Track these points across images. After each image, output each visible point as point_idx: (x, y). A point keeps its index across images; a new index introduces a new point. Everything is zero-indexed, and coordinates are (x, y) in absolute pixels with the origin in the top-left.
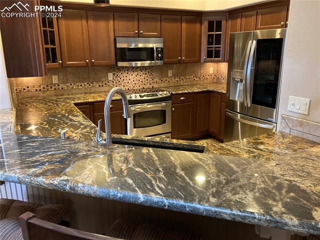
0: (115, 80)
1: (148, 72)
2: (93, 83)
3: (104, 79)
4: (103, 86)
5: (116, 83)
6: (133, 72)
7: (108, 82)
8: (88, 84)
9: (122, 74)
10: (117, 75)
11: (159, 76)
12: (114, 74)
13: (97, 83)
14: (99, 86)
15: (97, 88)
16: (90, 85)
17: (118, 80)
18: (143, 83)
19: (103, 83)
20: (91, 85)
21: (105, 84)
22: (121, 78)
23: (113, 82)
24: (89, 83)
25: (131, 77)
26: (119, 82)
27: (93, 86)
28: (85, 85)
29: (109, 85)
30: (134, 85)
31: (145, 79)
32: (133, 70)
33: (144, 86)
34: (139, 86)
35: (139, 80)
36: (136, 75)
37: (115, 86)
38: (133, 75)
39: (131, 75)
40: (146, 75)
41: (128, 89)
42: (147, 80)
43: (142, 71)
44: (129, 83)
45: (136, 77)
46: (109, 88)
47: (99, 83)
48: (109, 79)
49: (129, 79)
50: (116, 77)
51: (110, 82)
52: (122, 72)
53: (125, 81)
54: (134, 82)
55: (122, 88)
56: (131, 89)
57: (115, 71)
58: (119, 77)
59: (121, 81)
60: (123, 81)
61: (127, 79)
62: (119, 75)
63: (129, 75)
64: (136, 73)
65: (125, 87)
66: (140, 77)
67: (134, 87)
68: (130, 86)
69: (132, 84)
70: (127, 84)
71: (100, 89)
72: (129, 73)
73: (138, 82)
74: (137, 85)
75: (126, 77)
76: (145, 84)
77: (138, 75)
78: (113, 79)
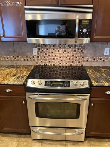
1: (78, 49)
2: (18, 57)
3: (29, 54)
4: (27, 60)
5: (41, 58)
6: (60, 48)
7: (33, 57)
8: (13, 57)
9: (47, 49)
10: (42, 51)
11: (91, 54)
12: (39, 49)
13: (23, 57)
14: (24, 60)
15: (23, 62)
16: (15, 58)
17: (43, 55)
18: (71, 60)
19: (27, 57)
20: (17, 58)
21: (30, 58)
22: (46, 54)
23: (38, 57)
24: (15, 57)
25: (57, 53)
26: (44, 57)
27: (18, 60)
28: (11, 58)
29: (34, 60)
30: (60, 62)
31: (73, 56)
32: (60, 46)
33: (71, 64)
34: (66, 64)
35: (67, 57)
36: (64, 51)
37: (40, 62)
38: (60, 51)
39: (57, 51)
40: (75, 52)
41: (54, 65)
42: (76, 57)
43: (70, 48)
44: (55, 59)
45: (63, 54)
46: (34, 62)
47: (24, 57)
48: (34, 54)
49: (55, 56)
50: (41, 52)
51: (35, 57)
52: (47, 48)
53: (51, 57)
54: (60, 59)
55: (48, 63)
56: (57, 65)
57: (40, 46)
58: (44, 52)
59: (46, 57)
60: (49, 57)
61: (52, 55)
62: (44, 51)
63: (55, 51)
64: (64, 49)
65: (51, 63)
66: (68, 54)
67: (60, 63)
68: (55, 62)
69: (59, 61)
70: (52, 60)
71: (26, 63)
72: (55, 49)
73: (65, 59)
74: (63, 62)
75: (52, 53)
76: (73, 62)
77: (65, 51)
78: (38, 54)
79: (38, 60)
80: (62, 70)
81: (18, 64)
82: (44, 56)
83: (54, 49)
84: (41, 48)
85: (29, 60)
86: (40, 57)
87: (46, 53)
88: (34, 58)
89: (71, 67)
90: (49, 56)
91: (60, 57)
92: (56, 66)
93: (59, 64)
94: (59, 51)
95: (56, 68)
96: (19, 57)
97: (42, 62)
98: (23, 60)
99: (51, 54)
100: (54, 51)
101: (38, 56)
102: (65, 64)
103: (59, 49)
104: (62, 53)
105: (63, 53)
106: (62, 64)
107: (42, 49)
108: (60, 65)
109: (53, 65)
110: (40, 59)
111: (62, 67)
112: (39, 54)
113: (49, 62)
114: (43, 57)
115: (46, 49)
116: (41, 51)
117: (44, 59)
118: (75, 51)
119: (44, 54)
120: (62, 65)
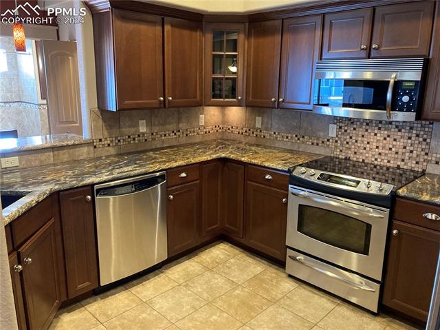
0: (340, 139)
1: (418, 135)
2: (303, 137)
3: (322, 134)
4: (318, 144)
5: (342, 144)
6: (380, 129)
7: (328, 140)
8: (296, 136)
9: (355, 129)
10: (346, 131)
12: (340, 127)
13: (310, 138)
14: (312, 144)
15: (309, 147)
16: (298, 139)
17: (345, 140)
18: (400, 156)
19: (318, 139)
20: (301, 139)
21: (323, 142)
22: (351, 138)
23: (336, 141)
24: (299, 137)
25: (372, 139)
26: (347, 143)
27: (303, 142)
28: (292, 138)
29: (328, 146)
30: (376, 157)
31: (405, 148)
32: (380, 126)
33: (399, 163)
34: (389, 162)
35: (390, 149)
36: (386, 136)
37: (338, 150)
38: (378, 135)
39: (373, 134)
40: (409, 141)
41: (363, 160)
42: (411, 152)
43: (400, 131)
44: (368, 149)
45: (384, 142)
46: (328, 150)
47: (313, 138)
48: (330, 135)
49: (368, 143)
50: (343, 134)
51: (331, 140)
52: (355, 126)
53: (359, 145)
54: (377, 150)
55: (352, 156)
56: (370, 162)
57: (342, 122)
58: (349, 134)
59: (350, 143)
60: (356, 144)
61: (363, 142)
62: (348, 131)
63: (370, 133)
64: (386, 132)
65: (358, 156)
66: (394, 143)
67: (376, 160)
68: (367, 155)
69: (374, 153)
70: (361, 151)
71: (314, 149)
72: (369, 131)
73: (387, 152)
74: (383, 158)
75: (363, 136)
76: (403, 160)
77: (389, 136)
78: (337, 136)
79: (336, 147)
80: (378, 173)
81: (300, 150)
82: (348, 141)
83: (367, 130)
84: (343, 125)
85: (320, 145)
86: (339, 142)
87: (351, 135)
88: (328, 143)
89: (398, 171)
90: (356, 141)
91: (377, 147)
92: (368, 163)
93: (373, 159)
94: (376, 134)
95: (366, 168)
96: (306, 137)
97: (341, 151)
98: (310, 143)
99: (360, 139)
100: (366, 133)
101: (337, 139)
102: (386, 161)
103: (376, 132)
104: (382, 139)
105: (385, 139)
106: (379, 160)
107: (346, 128)
108: (376, 162)
109: (361, 160)
110: (339, 145)
111: (378, 167)
112: (339, 136)
113: (355, 153)
114: (345, 143)
115: (352, 129)
116: (343, 131)
117: (347, 146)
118: (410, 138)
119: (348, 137)
120: (378, 162)
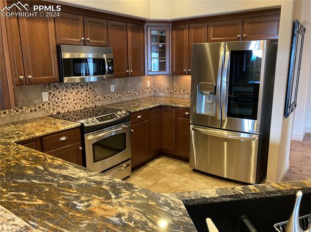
0: (51, 101)
1: (90, 88)
2: (22, 108)
3: (37, 101)
4: (35, 110)
5: (53, 105)
6: (73, 89)
7: (43, 105)
8: (14, 109)
9: (59, 92)
10: (54, 95)
11: (101, 93)
12: (50, 93)
13: (28, 107)
14: (31, 111)
15: (28, 115)
16: (17, 111)
17: (55, 101)
18: (85, 102)
19: (35, 106)
20: (20, 110)
21: (39, 107)
22: (58, 98)
23: (49, 104)
24: (17, 109)
25: (71, 96)
26: (57, 103)
27: (22, 113)
28: (10, 112)
29: (44, 109)
30: (74, 106)
31: (86, 96)
32: (73, 87)
33: (85, 106)
34: (81, 107)
35: (80, 99)
36: (77, 92)
37: (52, 110)
38: (73, 92)
39: (70, 93)
40: (88, 92)
41: (68, 111)
42: (89, 98)
43: (83, 88)
44: (69, 103)
45: (77, 96)
46: (44, 112)
47: (30, 107)
48: (44, 100)
49: (69, 99)
50: (52, 97)
51: (45, 104)
52: (59, 90)
53: (64, 102)
54: (74, 102)
55: (61, 110)
56: (72, 110)
57: (50, 89)
58: (56, 96)
59: (58, 102)
60: (62, 102)
61: (65, 99)
62: (56, 95)
63: (69, 93)
64: (77, 90)
65: (64, 109)
66: (82, 95)
67: (75, 108)
68: (69, 107)
69: (73, 104)
70: (66, 105)
71: (33, 115)
72: (68, 91)
73: (79, 101)
74: (78, 105)
75: (65, 96)
76: (87, 104)
77: (78, 92)
78: (49, 100)
79: (50, 108)
80: (77, 115)
81: (21, 119)
82: (56, 101)
83: (66, 91)
84: (52, 91)
85: (37, 110)
86: (51, 103)
87: (58, 97)
88: (43, 107)
89: (86, 110)
90: (62, 100)
91: (74, 100)
92: (71, 112)
93: (73, 108)
94: (72, 93)
95: (70, 115)
96: (24, 108)
97: (53, 109)
98: (29, 111)
99: (64, 98)
100: (67, 93)
101: (49, 102)
102: (79, 107)
103: (72, 91)
104: (75, 94)
105: (77, 94)
106: (76, 107)
107: (54, 93)
108: (75, 110)
109: (67, 111)
110: (51, 106)
111: (76, 112)
112: (50, 100)
113: (63, 108)
114: (55, 103)
115: (58, 92)
116: (52, 95)
117: (57, 105)
118: (87, 91)
119: (56, 98)
120: (77, 109)
